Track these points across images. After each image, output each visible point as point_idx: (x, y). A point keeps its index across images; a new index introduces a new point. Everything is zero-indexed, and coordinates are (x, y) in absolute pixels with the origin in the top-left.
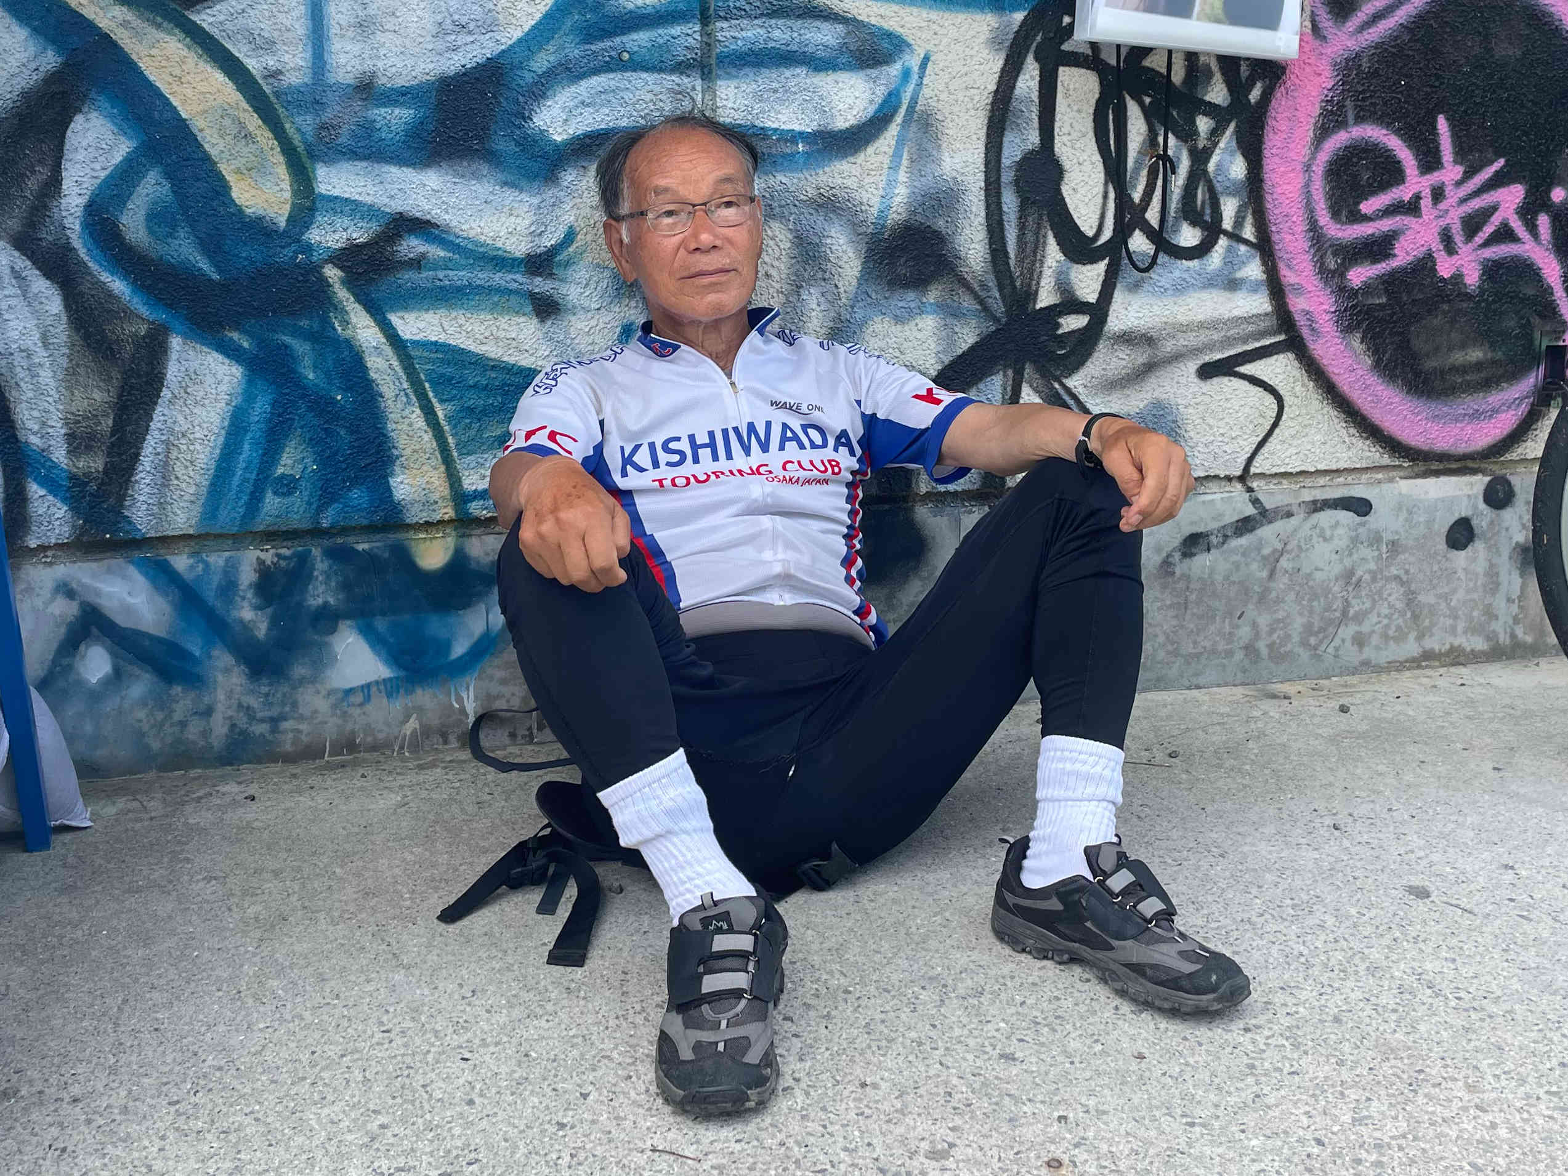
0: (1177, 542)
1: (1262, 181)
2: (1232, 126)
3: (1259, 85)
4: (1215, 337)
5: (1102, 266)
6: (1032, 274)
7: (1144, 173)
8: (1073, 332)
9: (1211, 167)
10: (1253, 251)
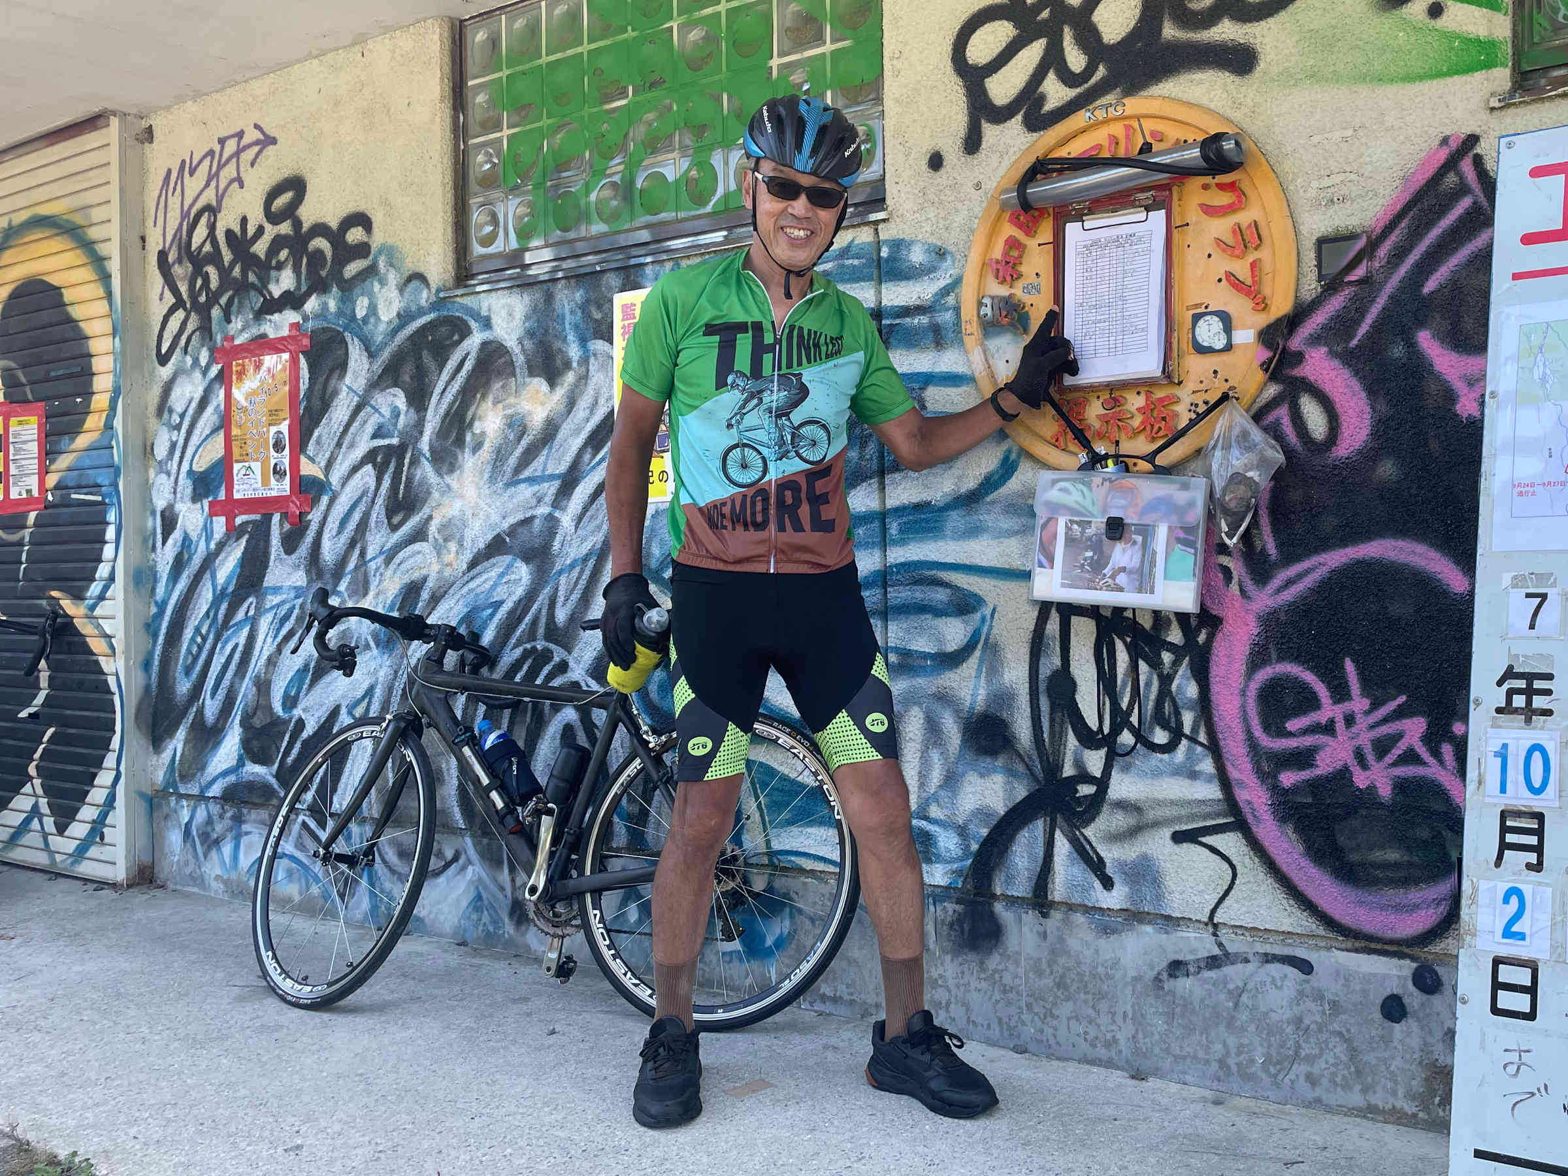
0: (1165, 964)
1: (1210, 701)
2: (1186, 661)
3: (1204, 631)
4: (1183, 812)
5: (1103, 752)
6: (1059, 753)
7: (1129, 689)
8: (1085, 797)
9: (1174, 687)
10: (1206, 752)
